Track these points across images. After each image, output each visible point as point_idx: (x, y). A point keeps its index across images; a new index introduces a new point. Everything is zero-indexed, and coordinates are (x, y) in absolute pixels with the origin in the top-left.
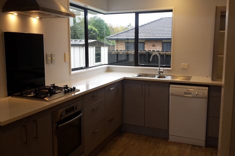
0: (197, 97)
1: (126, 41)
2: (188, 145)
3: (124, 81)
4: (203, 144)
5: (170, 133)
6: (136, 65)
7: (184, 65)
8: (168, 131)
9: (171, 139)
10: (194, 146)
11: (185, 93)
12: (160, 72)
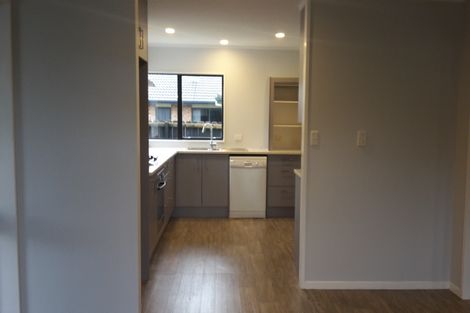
0: (257, 167)
1: (158, 105)
2: (249, 219)
3: (178, 157)
4: (263, 215)
5: (231, 209)
6: (180, 138)
7: (238, 136)
8: (228, 207)
9: (232, 215)
10: (255, 219)
11: (246, 164)
12: (212, 145)
